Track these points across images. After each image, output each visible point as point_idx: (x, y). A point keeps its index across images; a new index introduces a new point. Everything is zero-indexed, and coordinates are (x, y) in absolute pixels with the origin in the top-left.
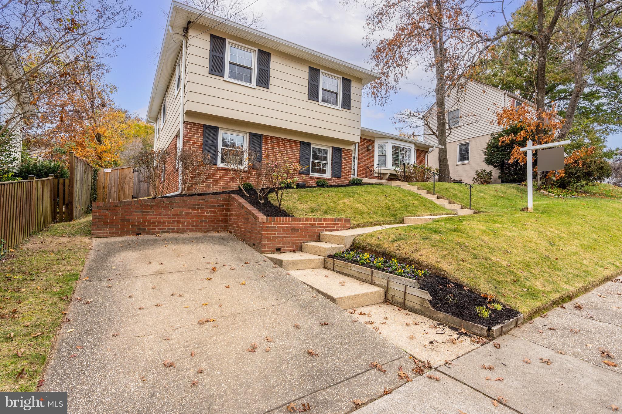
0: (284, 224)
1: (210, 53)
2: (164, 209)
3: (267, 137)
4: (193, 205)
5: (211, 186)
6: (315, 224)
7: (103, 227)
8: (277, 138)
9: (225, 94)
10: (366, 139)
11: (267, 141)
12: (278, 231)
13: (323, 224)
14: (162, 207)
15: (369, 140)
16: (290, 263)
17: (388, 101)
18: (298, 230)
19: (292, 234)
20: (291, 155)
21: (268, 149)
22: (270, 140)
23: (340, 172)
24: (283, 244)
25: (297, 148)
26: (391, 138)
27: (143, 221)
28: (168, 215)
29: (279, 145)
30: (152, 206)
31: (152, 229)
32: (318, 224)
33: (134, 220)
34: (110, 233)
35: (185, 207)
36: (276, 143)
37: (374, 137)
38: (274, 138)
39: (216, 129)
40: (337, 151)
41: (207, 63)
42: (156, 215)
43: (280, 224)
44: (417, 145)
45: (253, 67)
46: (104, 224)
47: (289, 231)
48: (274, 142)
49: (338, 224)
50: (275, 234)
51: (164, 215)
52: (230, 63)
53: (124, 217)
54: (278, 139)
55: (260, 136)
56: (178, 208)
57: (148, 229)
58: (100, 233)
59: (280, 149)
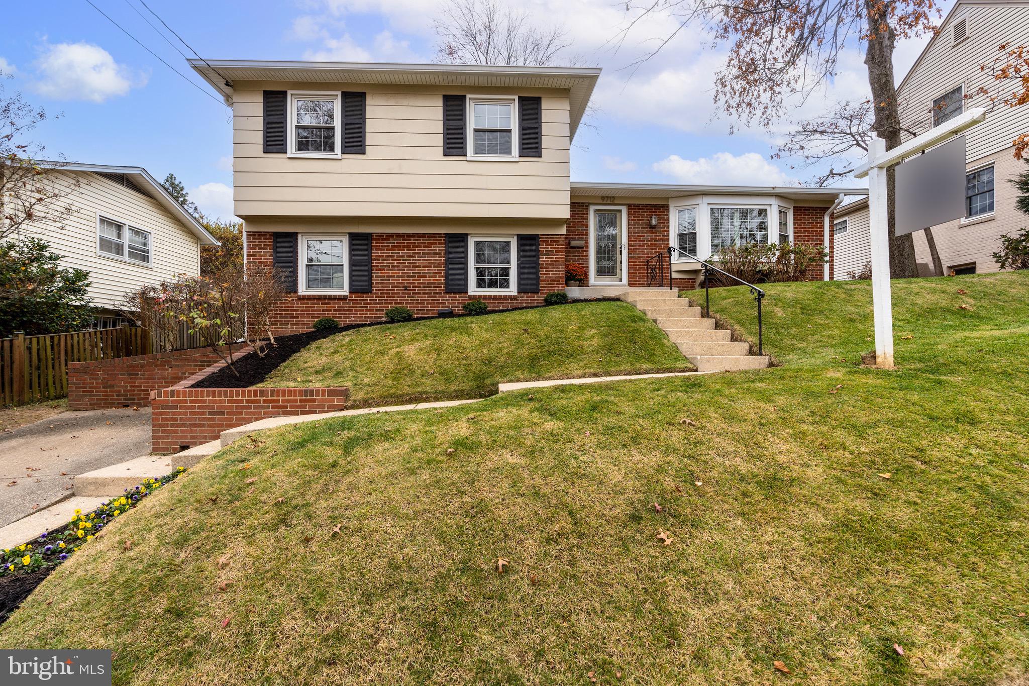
0: (191, 402)
1: (264, 120)
2: (158, 370)
3: (380, 235)
5: (289, 326)
6: (259, 401)
7: (82, 396)
8: (398, 235)
9: (290, 180)
10: (647, 206)
11: (379, 243)
12: (180, 414)
13: (278, 401)
14: (156, 366)
15: (654, 206)
16: (90, 484)
18: (223, 413)
19: (209, 419)
20: (427, 260)
21: (383, 256)
22: (385, 240)
23: (538, 280)
24: (192, 437)
25: (439, 248)
26: (705, 194)
27: (131, 387)
28: (164, 378)
29: (403, 246)
30: (142, 366)
31: (144, 399)
32: (265, 401)
33: (119, 387)
34: (91, 404)
35: (187, 366)
36: (397, 243)
37: (667, 199)
38: (393, 236)
39: (293, 236)
41: (260, 137)
42: (148, 378)
43: (186, 402)
45: (334, 124)
46: (83, 392)
47: (203, 413)
48: (394, 243)
49: (314, 401)
50: (176, 420)
51: (159, 379)
52: (297, 127)
53: (107, 383)
54: (400, 236)
55: (367, 237)
56: (178, 366)
57: (138, 399)
58: (78, 404)
59: (404, 254)
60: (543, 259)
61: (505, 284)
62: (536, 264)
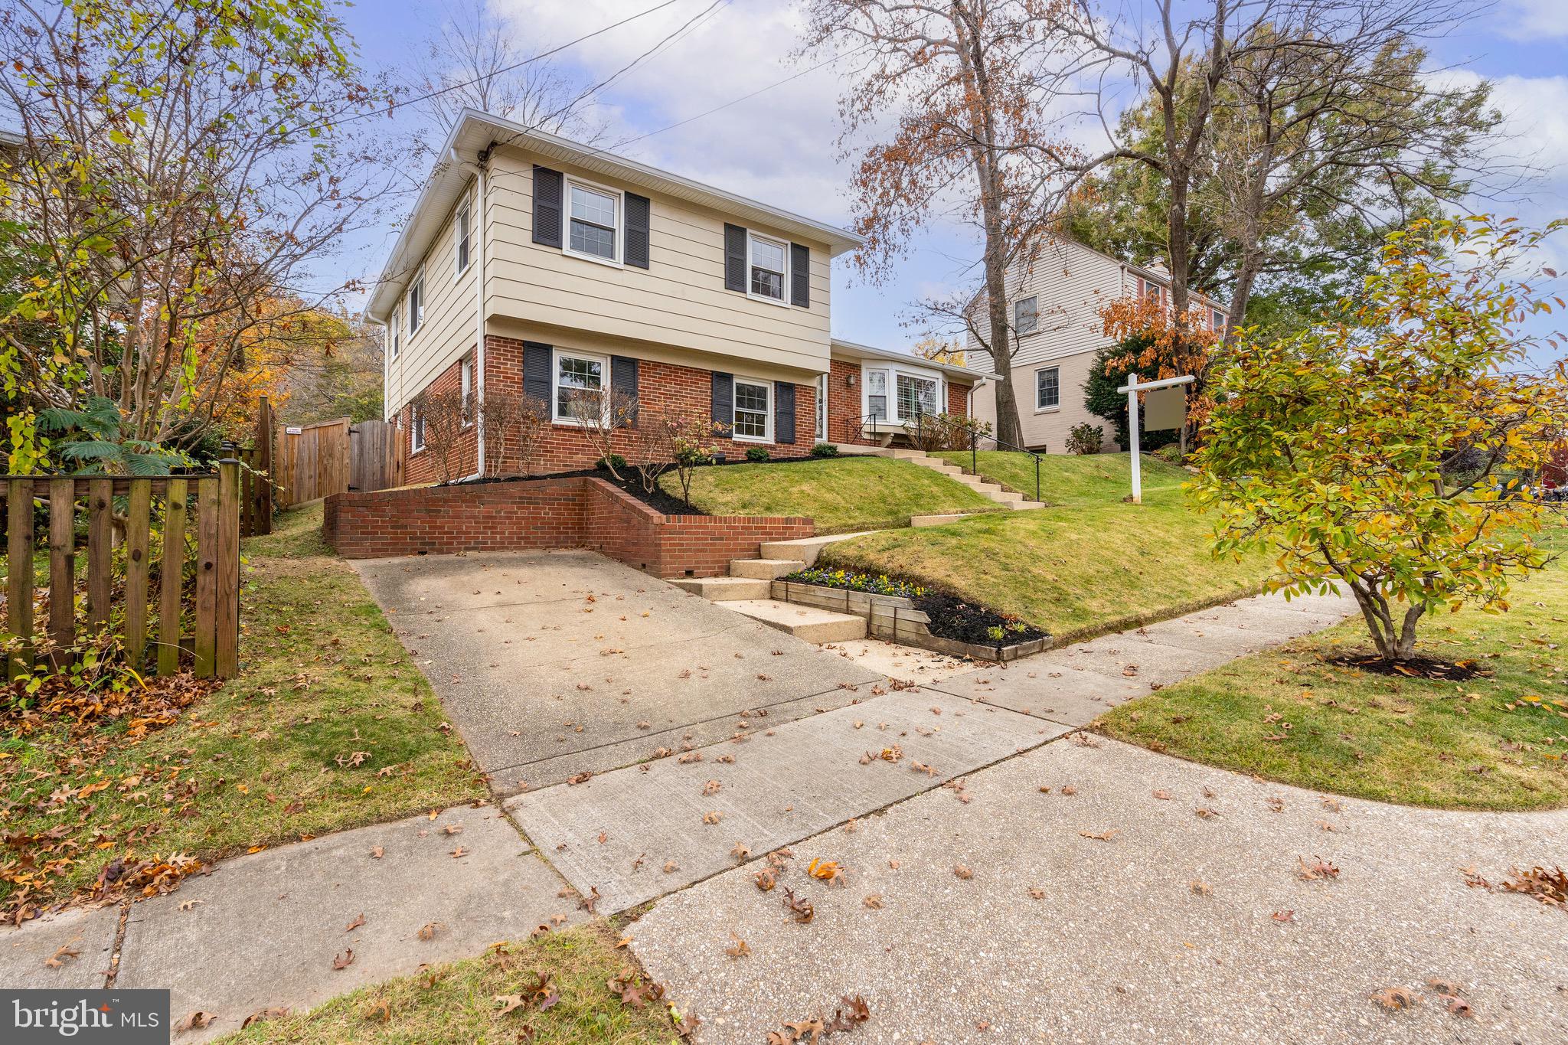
0: (696, 527)
1: (534, 202)
2: (467, 507)
3: (647, 363)
4: (520, 498)
6: (751, 528)
7: (361, 539)
8: (666, 366)
9: (564, 282)
10: (845, 363)
11: (646, 372)
12: (687, 539)
13: (765, 528)
14: (463, 502)
15: (850, 365)
17: (890, 277)
18: (722, 539)
19: (711, 545)
20: (694, 398)
21: (649, 388)
22: (652, 369)
23: (793, 432)
24: (696, 562)
25: (706, 385)
26: (894, 360)
27: (430, 528)
28: (474, 517)
29: (670, 379)
30: (446, 501)
31: (447, 543)
32: (756, 528)
33: (414, 527)
34: (373, 550)
35: (504, 503)
36: (664, 374)
37: (860, 359)
38: (660, 366)
39: (548, 349)
40: (785, 390)
41: (527, 222)
42: (453, 517)
44: (949, 373)
45: (616, 227)
46: (363, 533)
47: (706, 539)
48: (661, 374)
49: (792, 528)
50: (682, 545)
51: (467, 517)
52: (573, 220)
53: (397, 522)
55: (633, 362)
56: (493, 503)
57: (440, 544)
58: (355, 551)
59: (672, 388)
60: (798, 409)
61: (761, 432)
62: (792, 415)
